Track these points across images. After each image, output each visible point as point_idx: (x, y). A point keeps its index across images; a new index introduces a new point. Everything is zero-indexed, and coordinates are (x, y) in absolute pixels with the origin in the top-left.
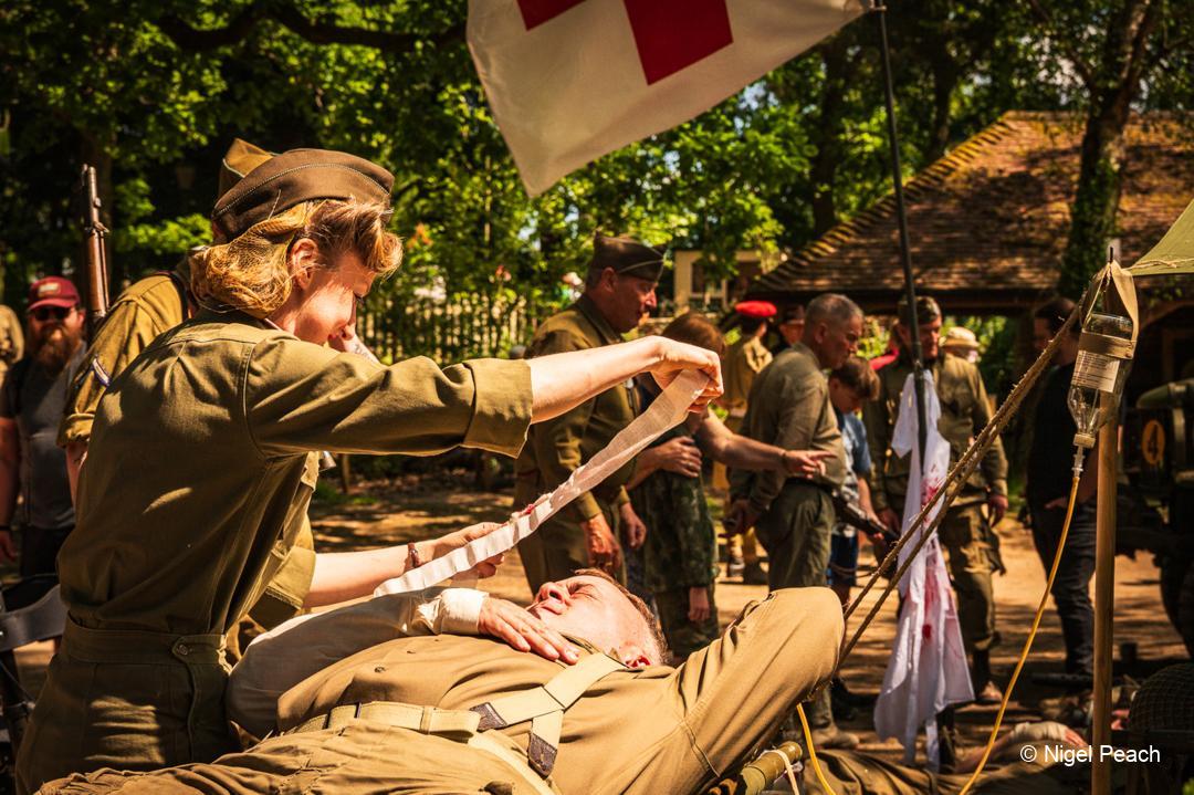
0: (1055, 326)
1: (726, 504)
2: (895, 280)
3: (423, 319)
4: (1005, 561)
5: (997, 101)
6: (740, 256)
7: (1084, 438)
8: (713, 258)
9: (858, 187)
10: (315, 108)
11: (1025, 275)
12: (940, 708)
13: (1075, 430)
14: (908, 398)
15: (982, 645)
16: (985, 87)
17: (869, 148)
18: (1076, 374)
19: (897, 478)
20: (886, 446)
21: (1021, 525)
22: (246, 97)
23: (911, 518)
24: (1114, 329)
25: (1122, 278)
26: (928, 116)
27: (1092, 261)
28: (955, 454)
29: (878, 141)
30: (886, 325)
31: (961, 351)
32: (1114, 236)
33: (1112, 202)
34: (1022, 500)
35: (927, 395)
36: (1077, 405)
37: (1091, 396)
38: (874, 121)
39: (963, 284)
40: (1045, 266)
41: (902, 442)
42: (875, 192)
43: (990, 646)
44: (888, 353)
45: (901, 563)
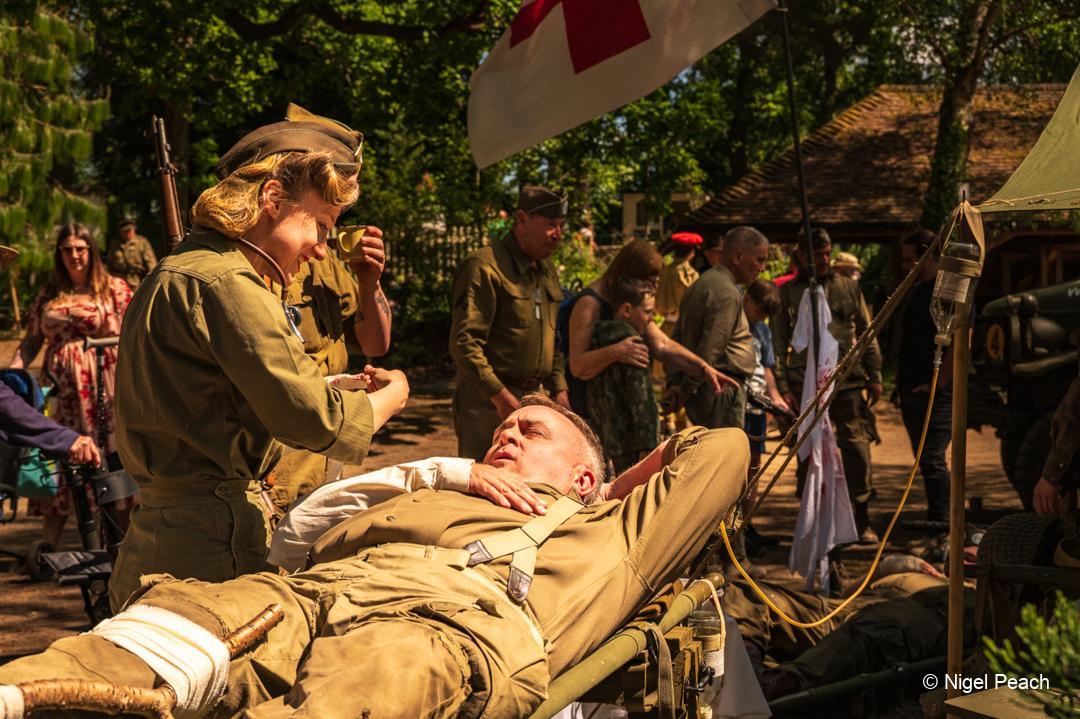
0: (920, 252)
1: (663, 389)
2: (794, 214)
3: (428, 247)
4: (880, 433)
5: (872, 78)
6: (675, 198)
7: (943, 338)
8: (653, 199)
9: (765, 143)
10: (346, 84)
11: (895, 211)
12: (831, 546)
13: (936, 332)
14: (805, 307)
15: (863, 498)
16: (863, 65)
17: (774, 114)
18: (936, 289)
19: (796, 369)
20: (788, 345)
21: (892, 405)
22: (292, 76)
23: (808, 400)
24: (966, 254)
25: (972, 214)
26: (819, 88)
27: (948, 201)
28: (842, 350)
29: (779, 108)
30: (787, 251)
31: (847, 271)
32: (964, 182)
33: (963, 155)
34: (893, 386)
35: (820, 305)
36: (937, 313)
37: (948, 306)
38: (778, 92)
39: (847, 219)
40: (909, 205)
41: (800, 341)
42: (779, 148)
43: (869, 499)
44: (789, 272)
45: (800, 435)
